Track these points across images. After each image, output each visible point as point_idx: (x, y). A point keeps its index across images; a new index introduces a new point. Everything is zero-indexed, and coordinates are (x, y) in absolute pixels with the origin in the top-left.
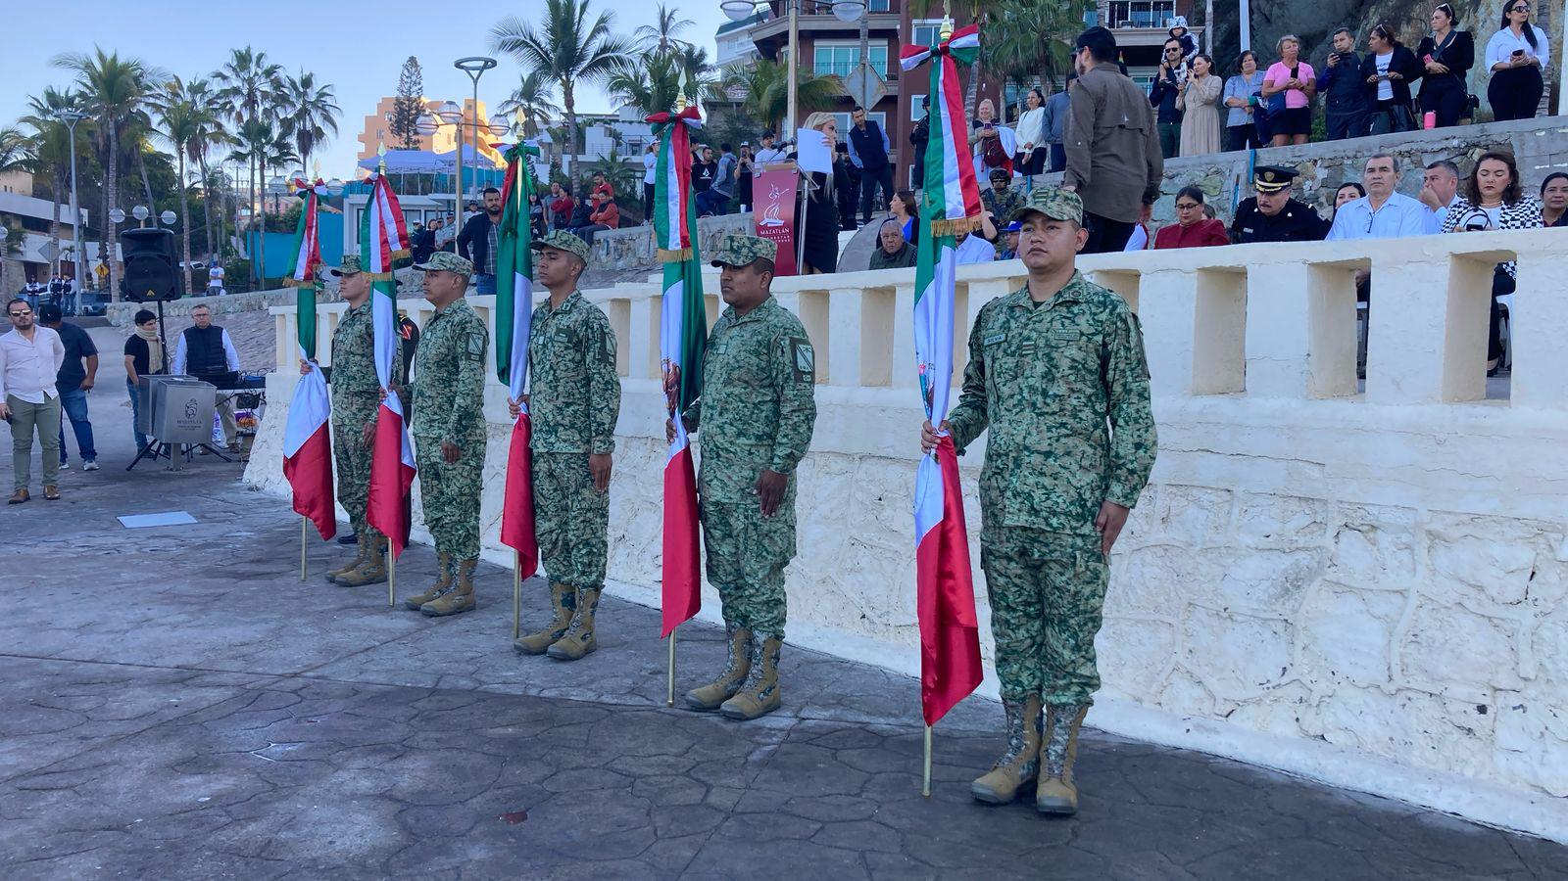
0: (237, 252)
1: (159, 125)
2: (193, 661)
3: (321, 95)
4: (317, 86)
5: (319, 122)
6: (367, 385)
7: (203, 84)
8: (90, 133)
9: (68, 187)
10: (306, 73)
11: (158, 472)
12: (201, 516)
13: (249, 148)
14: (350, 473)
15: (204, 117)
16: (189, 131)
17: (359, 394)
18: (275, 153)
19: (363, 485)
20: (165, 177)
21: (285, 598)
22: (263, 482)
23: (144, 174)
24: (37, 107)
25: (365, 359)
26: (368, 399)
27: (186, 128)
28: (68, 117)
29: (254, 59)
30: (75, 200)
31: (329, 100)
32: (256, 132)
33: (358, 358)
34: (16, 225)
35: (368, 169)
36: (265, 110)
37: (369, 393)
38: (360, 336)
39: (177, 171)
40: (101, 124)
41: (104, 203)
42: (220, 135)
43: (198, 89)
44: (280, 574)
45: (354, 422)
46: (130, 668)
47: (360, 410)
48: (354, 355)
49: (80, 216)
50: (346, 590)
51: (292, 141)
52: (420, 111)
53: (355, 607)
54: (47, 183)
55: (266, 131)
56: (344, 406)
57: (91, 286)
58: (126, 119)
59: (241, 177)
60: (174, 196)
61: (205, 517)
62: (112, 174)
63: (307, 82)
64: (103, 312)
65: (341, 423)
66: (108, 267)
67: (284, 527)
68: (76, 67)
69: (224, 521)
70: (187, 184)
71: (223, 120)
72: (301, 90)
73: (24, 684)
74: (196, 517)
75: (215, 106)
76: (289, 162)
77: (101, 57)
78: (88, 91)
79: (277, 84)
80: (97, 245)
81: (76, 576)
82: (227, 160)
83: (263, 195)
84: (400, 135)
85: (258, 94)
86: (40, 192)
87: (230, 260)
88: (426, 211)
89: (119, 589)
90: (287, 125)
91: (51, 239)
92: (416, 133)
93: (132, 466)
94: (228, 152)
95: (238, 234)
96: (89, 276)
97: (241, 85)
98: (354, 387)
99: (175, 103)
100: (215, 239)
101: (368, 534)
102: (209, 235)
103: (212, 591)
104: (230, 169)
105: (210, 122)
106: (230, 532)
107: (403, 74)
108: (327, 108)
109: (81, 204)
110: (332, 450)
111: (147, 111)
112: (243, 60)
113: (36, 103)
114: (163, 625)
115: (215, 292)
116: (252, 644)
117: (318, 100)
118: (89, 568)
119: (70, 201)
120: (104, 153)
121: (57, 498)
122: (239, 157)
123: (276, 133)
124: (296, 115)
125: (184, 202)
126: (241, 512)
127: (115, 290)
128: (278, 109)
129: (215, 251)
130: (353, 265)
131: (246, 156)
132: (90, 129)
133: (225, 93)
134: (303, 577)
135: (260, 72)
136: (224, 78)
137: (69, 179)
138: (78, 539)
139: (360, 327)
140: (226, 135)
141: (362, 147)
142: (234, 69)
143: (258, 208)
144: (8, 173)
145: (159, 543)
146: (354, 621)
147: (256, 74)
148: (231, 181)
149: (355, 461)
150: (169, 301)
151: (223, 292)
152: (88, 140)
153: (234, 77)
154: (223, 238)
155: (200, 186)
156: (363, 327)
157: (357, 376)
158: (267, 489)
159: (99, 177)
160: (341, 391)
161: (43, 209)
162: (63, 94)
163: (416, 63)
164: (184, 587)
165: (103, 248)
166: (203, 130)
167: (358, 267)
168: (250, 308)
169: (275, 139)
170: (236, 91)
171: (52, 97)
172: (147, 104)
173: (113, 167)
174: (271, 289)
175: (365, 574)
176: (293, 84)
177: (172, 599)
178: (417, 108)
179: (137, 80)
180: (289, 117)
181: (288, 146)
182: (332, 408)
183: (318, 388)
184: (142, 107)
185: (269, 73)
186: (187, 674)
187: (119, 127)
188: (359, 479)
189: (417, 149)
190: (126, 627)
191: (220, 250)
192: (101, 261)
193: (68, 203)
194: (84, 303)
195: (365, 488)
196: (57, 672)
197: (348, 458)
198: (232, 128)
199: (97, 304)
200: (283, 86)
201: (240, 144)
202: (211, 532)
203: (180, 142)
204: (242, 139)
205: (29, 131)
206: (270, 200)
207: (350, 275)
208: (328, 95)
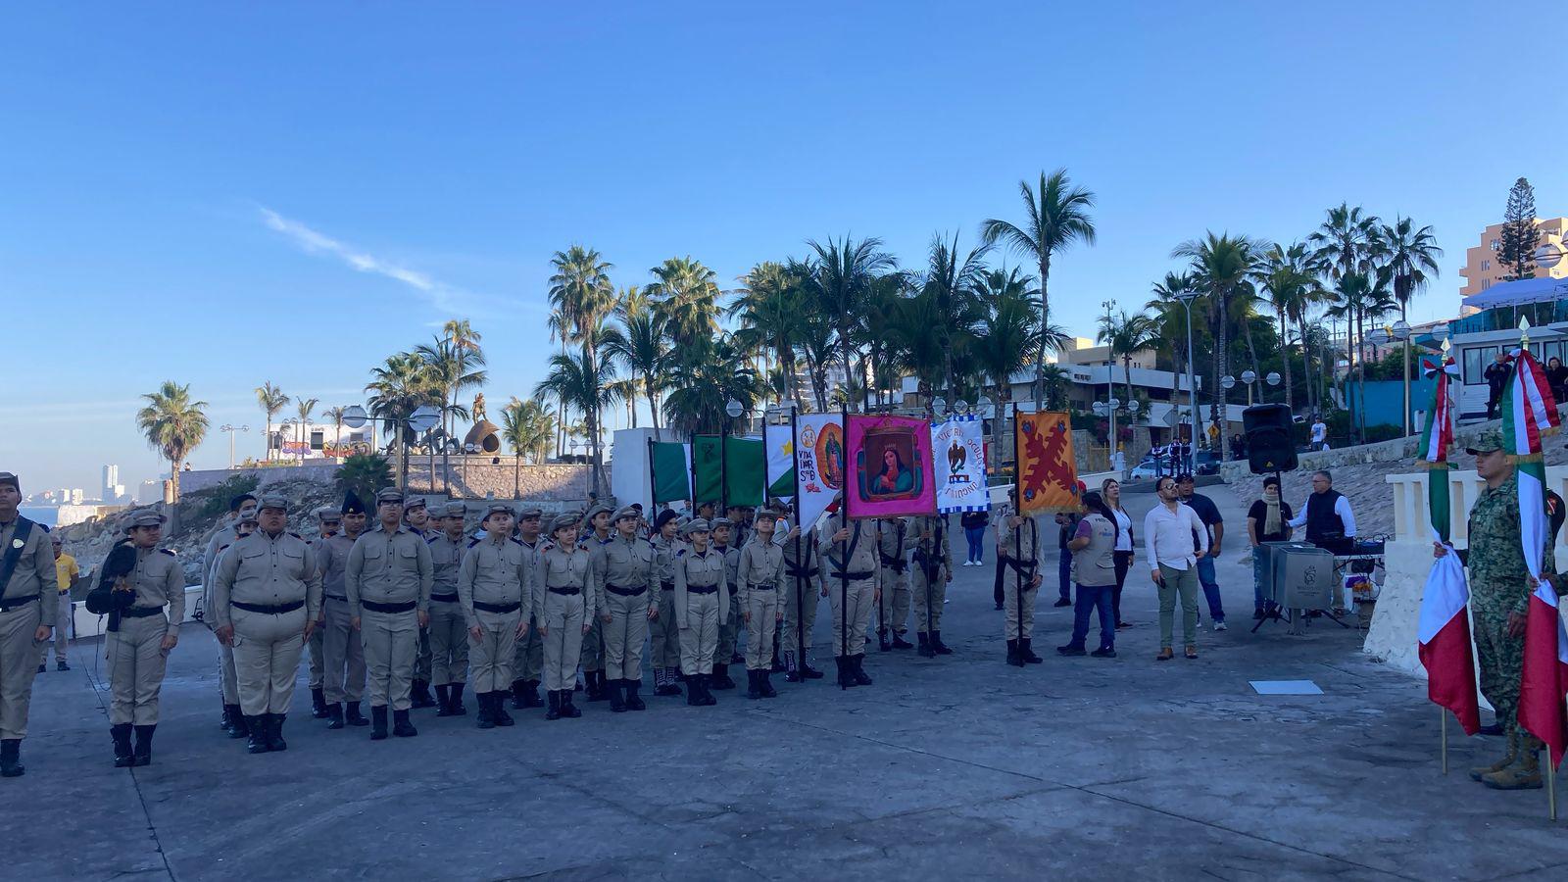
0: (1336, 403)
1: (1262, 292)
2: (1343, 852)
3: (1420, 237)
4: (1415, 230)
5: (1417, 265)
6: (1511, 570)
7: (1301, 247)
8: (1203, 309)
9: (1185, 358)
10: (1403, 219)
11: (1279, 635)
12: (1326, 687)
13: (1347, 301)
14: (1494, 664)
15: (1303, 279)
16: (1290, 295)
17: (1501, 580)
18: (1372, 303)
19: (1510, 679)
20: (1267, 338)
21: (1428, 792)
22: (1385, 653)
23: (1249, 338)
24: (1159, 292)
25: (1507, 542)
26: (1511, 585)
27: (1287, 292)
28: (1185, 298)
29: (1350, 215)
30: (1191, 369)
31: (1428, 241)
32: (1352, 285)
33: (1498, 541)
34: (1144, 396)
35: (1476, 306)
36: (1362, 262)
37: (1514, 579)
38: (1501, 518)
39: (1278, 331)
40: (1212, 298)
41: (1215, 369)
42: (1319, 293)
43: (1296, 253)
44: (1417, 763)
45: (1497, 609)
46: (1283, 849)
47: (1503, 597)
48: (1495, 538)
49: (1195, 383)
50: (1495, 793)
51: (1390, 287)
52: (1532, 234)
53: (1508, 815)
54: (1169, 358)
55: (1362, 283)
56: (1485, 592)
57: (1204, 445)
58: (1233, 291)
59: (1338, 331)
60: (1275, 355)
61: (1330, 689)
62: (1222, 343)
63: (1404, 228)
64: (1216, 469)
65: (1481, 610)
66: (1219, 427)
67: (1412, 707)
68: (1193, 253)
69: (1352, 694)
70: (1287, 342)
71: (1321, 278)
72: (1398, 236)
73: (1194, 848)
74: (1321, 688)
75: (1312, 266)
76: (1387, 310)
77: (1212, 239)
78: (1201, 272)
79: (1373, 235)
80: (1208, 407)
81: (1221, 741)
82: (1326, 315)
83: (1361, 344)
84: (1510, 264)
85: (1354, 247)
86: (1162, 366)
87: (1329, 413)
88: (1545, 343)
89: (1262, 759)
90: (1384, 274)
91: (1172, 406)
92: (1529, 259)
93: (1256, 628)
94: (1326, 308)
95: (1336, 386)
96: (1203, 436)
97: (1337, 242)
98: (1495, 572)
99: (1277, 270)
100: (1314, 392)
101: (1518, 734)
102: (1309, 389)
103: (1348, 774)
104: (1327, 325)
105: (1309, 282)
106: (1358, 707)
107: (1511, 198)
108: (1426, 250)
109: (1196, 372)
110: (1472, 637)
111: (1251, 280)
112: (1338, 218)
113: (1159, 289)
114: (1307, 805)
115: (1318, 447)
116: (1400, 842)
117: (1416, 244)
118: (1232, 734)
119: (1187, 370)
120: (1215, 324)
121: (1195, 657)
122: (1336, 312)
123: (1373, 282)
124: (1392, 262)
125: (1286, 361)
126: (1366, 686)
127: (1225, 447)
128: (1374, 260)
129: (1315, 404)
130: (1491, 443)
131: (1344, 309)
132: (1203, 305)
133: (1322, 252)
134: (1444, 771)
135: (1355, 225)
136: (1321, 238)
137: (1187, 350)
138: (1219, 702)
139: (1501, 508)
140: (1324, 293)
141: (1464, 282)
142: (1330, 228)
143: (1356, 358)
144: (1138, 353)
145: (1294, 714)
146: (1511, 833)
147: (1352, 229)
148: (1328, 334)
149: (1499, 651)
150: (1285, 471)
151: (1326, 446)
152: (1201, 315)
153: (1330, 235)
154: (1323, 392)
155: (1299, 342)
156: (1503, 508)
157: (1500, 560)
158: (1389, 661)
159: (1210, 345)
160: (1481, 575)
161: (1165, 380)
162: (1180, 278)
163: (1526, 185)
164: (1320, 765)
165: (1214, 410)
166: (1302, 290)
167: (1497, 444)
168: (1353, 461)
169: (1372, 288)
170: (1333, 249)
171: (1171, 281)
172: (1251, 275)
173: (1223, 336)
174: (1373, 442)
175: (1516, 776)
176: (1389, 231)
177: (1310, 776)
178: (1529, 232)
179: (1242, 254)
180: (1386, 265)
181: (1386, 294)
182: (1471, 596)
183: (1453, 569)
184: (1246, 278)
185: (1364, 226)
186: (1339, 866)
187: (1227, 299)
188: (1505, 672)
189: (1531, 276)
190: (1272, 802)
191: (1319, 403)
192: (1212, 422)
193: (1185, 373)
194: (1199, 462)
195: (1512, 682)
196: (1219, 841)
197: (1491, 648)
198: (1329, 284)
199: (1210, 463)
200: (1379, 236)
201: (1337, 299)
202: (1341, 706)
203: (1281, 306)
204: (1339, 293)
205: (1154, 314)
206: (1368, 348)
207: (1487, 454)
208: (1427, 237)
